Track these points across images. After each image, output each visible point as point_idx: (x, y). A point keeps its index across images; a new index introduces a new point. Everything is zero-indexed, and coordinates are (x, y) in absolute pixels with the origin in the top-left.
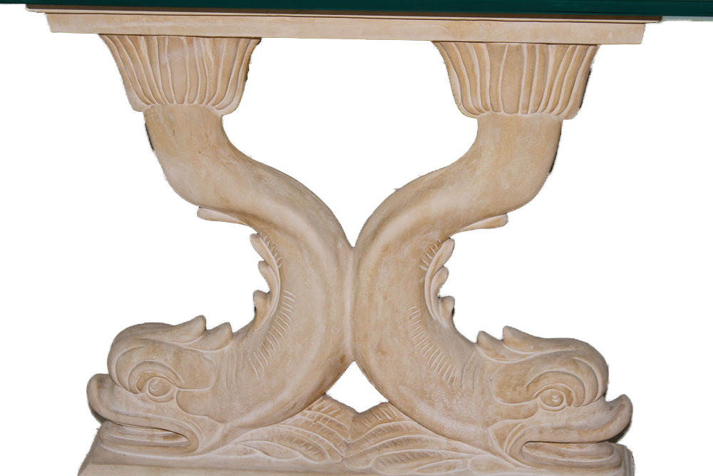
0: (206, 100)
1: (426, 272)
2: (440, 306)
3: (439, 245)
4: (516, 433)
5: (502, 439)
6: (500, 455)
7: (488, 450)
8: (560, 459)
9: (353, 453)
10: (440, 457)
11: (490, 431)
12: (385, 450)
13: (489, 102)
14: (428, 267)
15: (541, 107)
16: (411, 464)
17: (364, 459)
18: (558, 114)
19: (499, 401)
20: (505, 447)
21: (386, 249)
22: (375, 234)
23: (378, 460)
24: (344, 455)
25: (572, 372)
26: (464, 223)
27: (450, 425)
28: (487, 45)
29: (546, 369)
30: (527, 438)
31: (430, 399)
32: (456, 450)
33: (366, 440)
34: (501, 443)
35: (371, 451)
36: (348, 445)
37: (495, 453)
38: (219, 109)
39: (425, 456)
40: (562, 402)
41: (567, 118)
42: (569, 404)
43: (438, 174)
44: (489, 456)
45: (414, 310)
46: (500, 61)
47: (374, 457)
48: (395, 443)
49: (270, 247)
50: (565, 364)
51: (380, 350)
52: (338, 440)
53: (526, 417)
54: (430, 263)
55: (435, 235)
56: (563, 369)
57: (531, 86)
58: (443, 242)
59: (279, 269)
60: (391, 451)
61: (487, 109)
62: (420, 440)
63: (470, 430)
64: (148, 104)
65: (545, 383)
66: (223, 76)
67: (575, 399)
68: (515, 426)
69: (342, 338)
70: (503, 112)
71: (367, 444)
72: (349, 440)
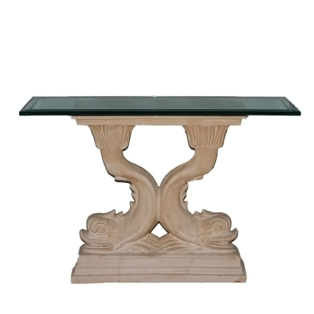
0: (119, 144)
1: (180, 193)
2: (184, 204)
3: (184, 185)
4: (207, 239)
5: (202, 241)
6: (202, 246)
7: (198, 245)
8: (219, 247)
9: (159, 248)
10: (184, 248)
11: (199, 239)
12: (169, 247)
13: (199, 143)
14: (181, 191)
15: (213, 144)
16: (176, 250)
17: (162, 250)
18: (217, 146)
19: (201, 230)
20: (203, 243)
21: (170, 186)
22: (167, 182)
23: (166, 250)
24: (156, 249)
25: (222, 220)
26: (191, 178)
27: (188, 237)
28: (199, 127)
29: (215, 220)
30: (210, 240)
31: (182, 230)
32: (189, 245)
33: (163, 244)
34: (202, 243)
35: (164, 247)
36: (157, 246)
37: (200, 246)
38: (122, 147)
39: (180, 248)
40: (219, 229)
41: (220, 147)
42: (221, 230)
43: (184, 164)
44: (199, 247)
45: (177, 204)
46: (202, 131)
47: (165, 249)
48: (171, 245)
49: (136, 187)
50: (220, 218)
51: (168, 216)
52: (154, 245)
53: (209, 234)
54: (182, 190)
55: (183, 182)
56: (220, 220)
57: (210, 138)
58: (185, 184)
59: (138, 194)
60: (171, 247)
61: (198, 145)
62: (179, 243)
63: (193, 239)
64: (102, 146)
65: (215, 224)
66: (124, 137)
67: (223, 228)
68: (206, 237)
69: (157, 213)
70: (203, 146)
71: (163, 246)
72: (157, 245)
